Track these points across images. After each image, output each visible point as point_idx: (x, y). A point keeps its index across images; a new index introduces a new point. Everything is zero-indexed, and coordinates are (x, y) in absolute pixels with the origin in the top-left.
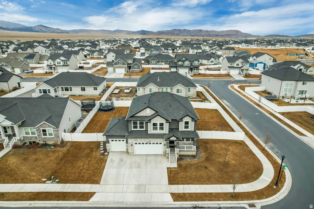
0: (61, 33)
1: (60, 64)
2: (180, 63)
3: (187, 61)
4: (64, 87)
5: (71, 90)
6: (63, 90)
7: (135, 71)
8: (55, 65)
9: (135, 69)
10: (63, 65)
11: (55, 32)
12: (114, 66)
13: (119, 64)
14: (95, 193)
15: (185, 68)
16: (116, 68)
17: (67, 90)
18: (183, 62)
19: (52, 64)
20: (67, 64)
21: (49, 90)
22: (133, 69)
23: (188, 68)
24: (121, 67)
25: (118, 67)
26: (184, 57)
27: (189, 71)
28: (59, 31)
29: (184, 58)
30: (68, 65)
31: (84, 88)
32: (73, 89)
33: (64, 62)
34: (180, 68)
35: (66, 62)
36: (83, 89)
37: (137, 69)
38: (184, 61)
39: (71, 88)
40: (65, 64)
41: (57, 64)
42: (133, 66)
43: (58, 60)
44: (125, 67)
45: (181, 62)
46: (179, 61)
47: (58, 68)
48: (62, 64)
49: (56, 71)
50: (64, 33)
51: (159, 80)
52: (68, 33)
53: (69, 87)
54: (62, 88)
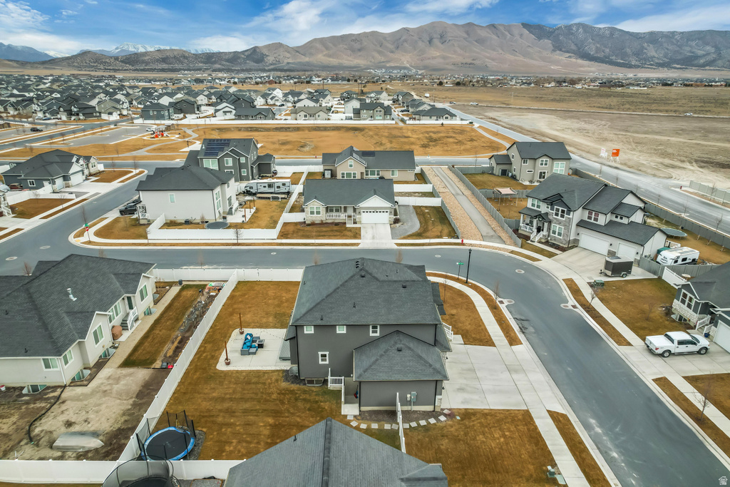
14: (548, 411)
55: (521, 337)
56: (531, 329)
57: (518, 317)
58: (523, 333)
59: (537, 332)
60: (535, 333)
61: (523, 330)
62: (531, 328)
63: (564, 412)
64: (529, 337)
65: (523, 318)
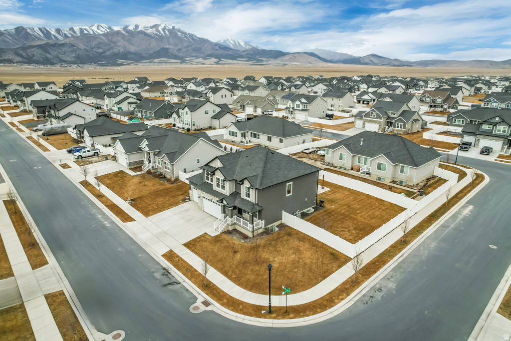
0: (399, 66)
1: (299, 107)
2: (485, 127)
3: (504, 124)
4: (253, 132)
5: (259, 138)
6: (251, 136)
7: (396, 131)
8: (293, 108)
9: (398, 127)
10: (302, 110)
11: (391, 64)
12: (364, 118)
13: (371, 115)
14: (134, 220)
15: (495, 138)
16: (366, 121)
17: (255, 136)
18: (494, 126)
19: (291, 107)
20: (307, 108)
21: (236, 133)
22: (395, 127)
23: (502, 139)
24: (374, 121)
25: (370, 121)
26: (498, 116)
27: (503, 145)
28: (397, 64)
29: (497, 119)
30: (307, 110)
31: (271, 137)
32: (260, 136)
33: (304, 105)
34: (481, 136)
35: (307, 106)
36: (270, 139)
37: (401, 127)
38: (495, 124)
39: (259, 135)
40: (304, 107)
41: (295, 108)
42: (395, 123)
43: (298, 103)
44: (380, 123)
45: (488, 126)
46: (486, 122)
47: (296, 112)
48: (301, 107)
49: (293, 116)
50: (403, 66)
51: (361, 144)
52: (410, 66)
53: (257, 133)
54: (252, 133)
55: (166, 264)
56: (158, 275)
57: (176, 287)
58: (164, 269)
59: (151, 275)
60: (153, 272)
61: (166, 273)
62: (158, 277)
63: (125, 223)
64: (158, 267)
65: (170, 287)
